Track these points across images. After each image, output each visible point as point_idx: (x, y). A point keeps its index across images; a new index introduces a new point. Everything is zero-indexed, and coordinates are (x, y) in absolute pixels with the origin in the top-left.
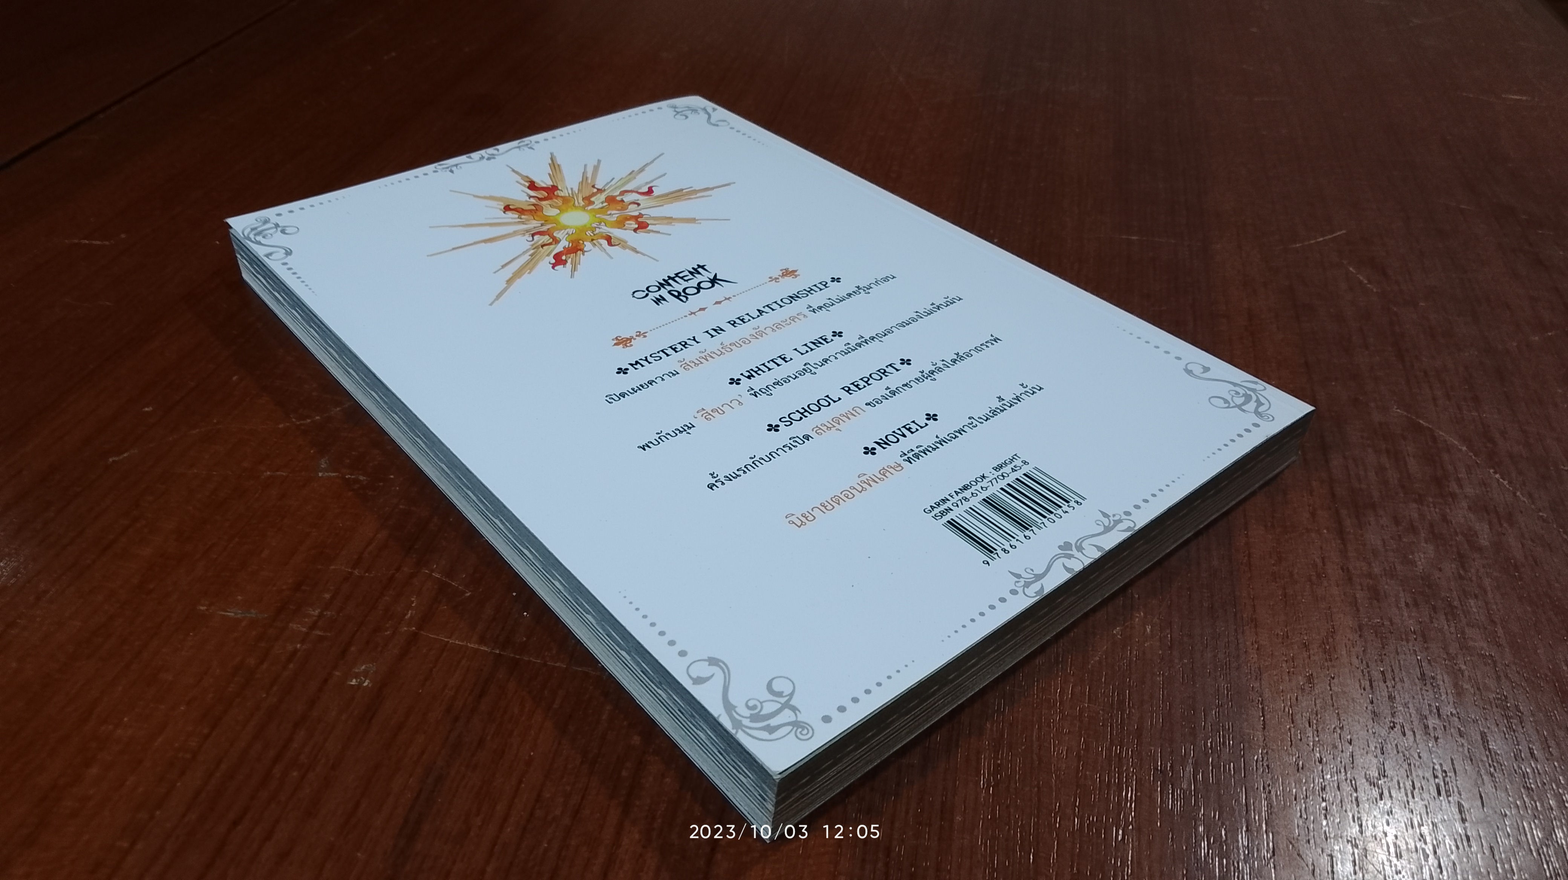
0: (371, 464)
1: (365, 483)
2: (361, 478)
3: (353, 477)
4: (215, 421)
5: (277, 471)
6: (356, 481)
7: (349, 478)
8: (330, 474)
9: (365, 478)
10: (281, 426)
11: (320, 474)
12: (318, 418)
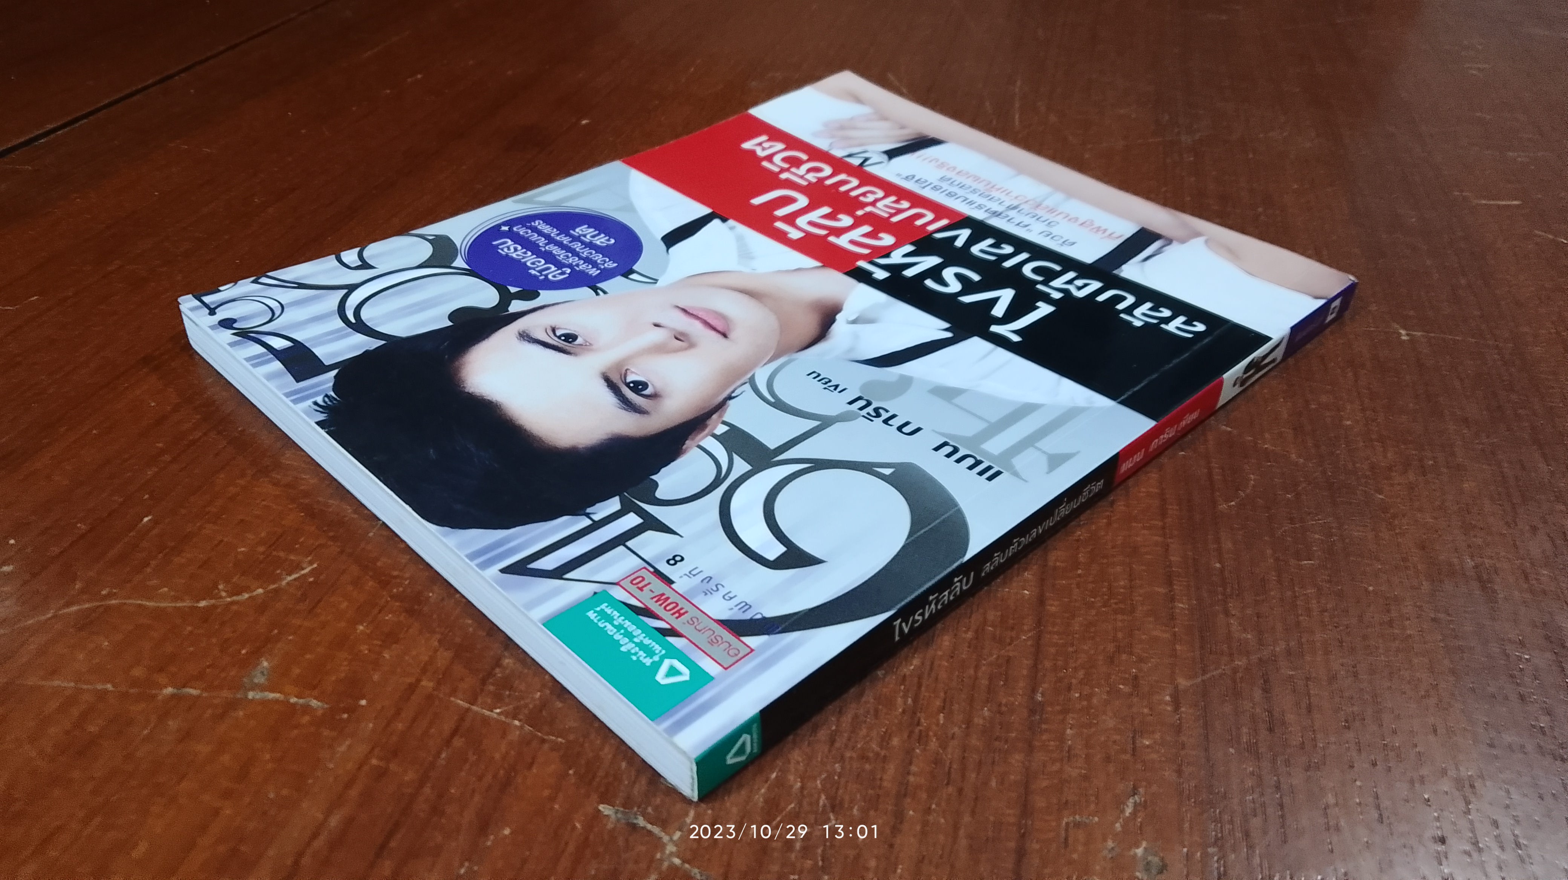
0: (334, 678)
1: (320, 712)
2: (314, 703)
3: (301, 701)
4: (104, 592)
5: (184, 687)
6: (306, 709)
7: (295, 704)
8: (266, 693)
9: (319, 703)
10: (203, 604)
11: (251, 695)
12: (260, 591)
